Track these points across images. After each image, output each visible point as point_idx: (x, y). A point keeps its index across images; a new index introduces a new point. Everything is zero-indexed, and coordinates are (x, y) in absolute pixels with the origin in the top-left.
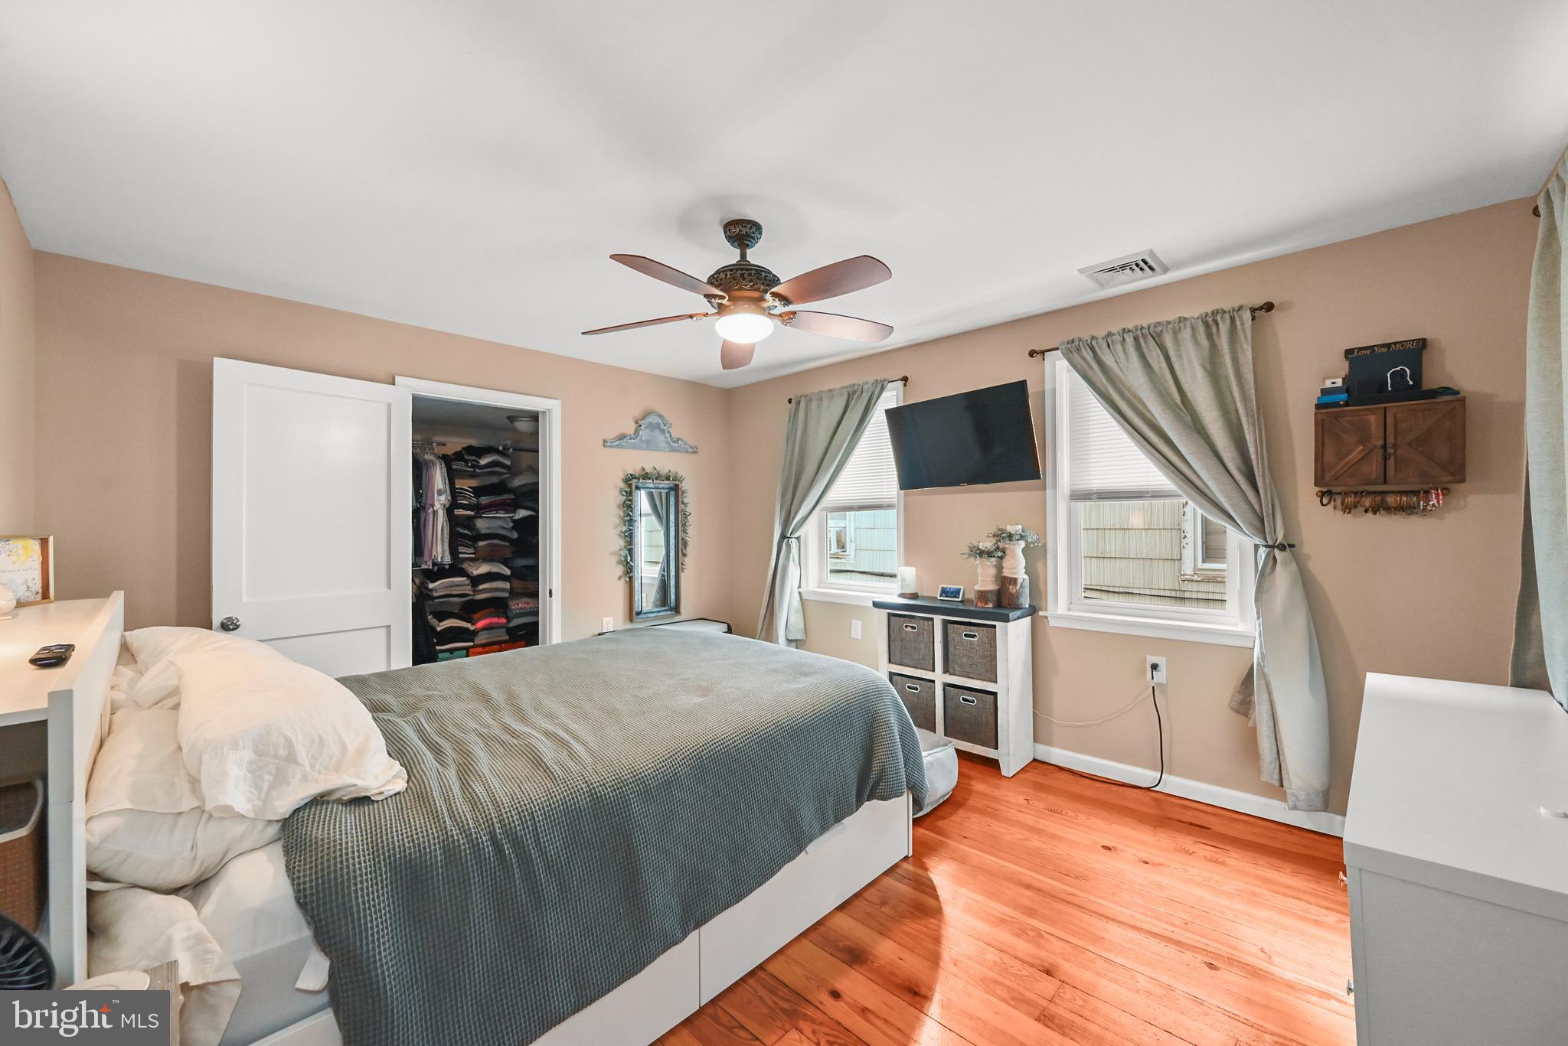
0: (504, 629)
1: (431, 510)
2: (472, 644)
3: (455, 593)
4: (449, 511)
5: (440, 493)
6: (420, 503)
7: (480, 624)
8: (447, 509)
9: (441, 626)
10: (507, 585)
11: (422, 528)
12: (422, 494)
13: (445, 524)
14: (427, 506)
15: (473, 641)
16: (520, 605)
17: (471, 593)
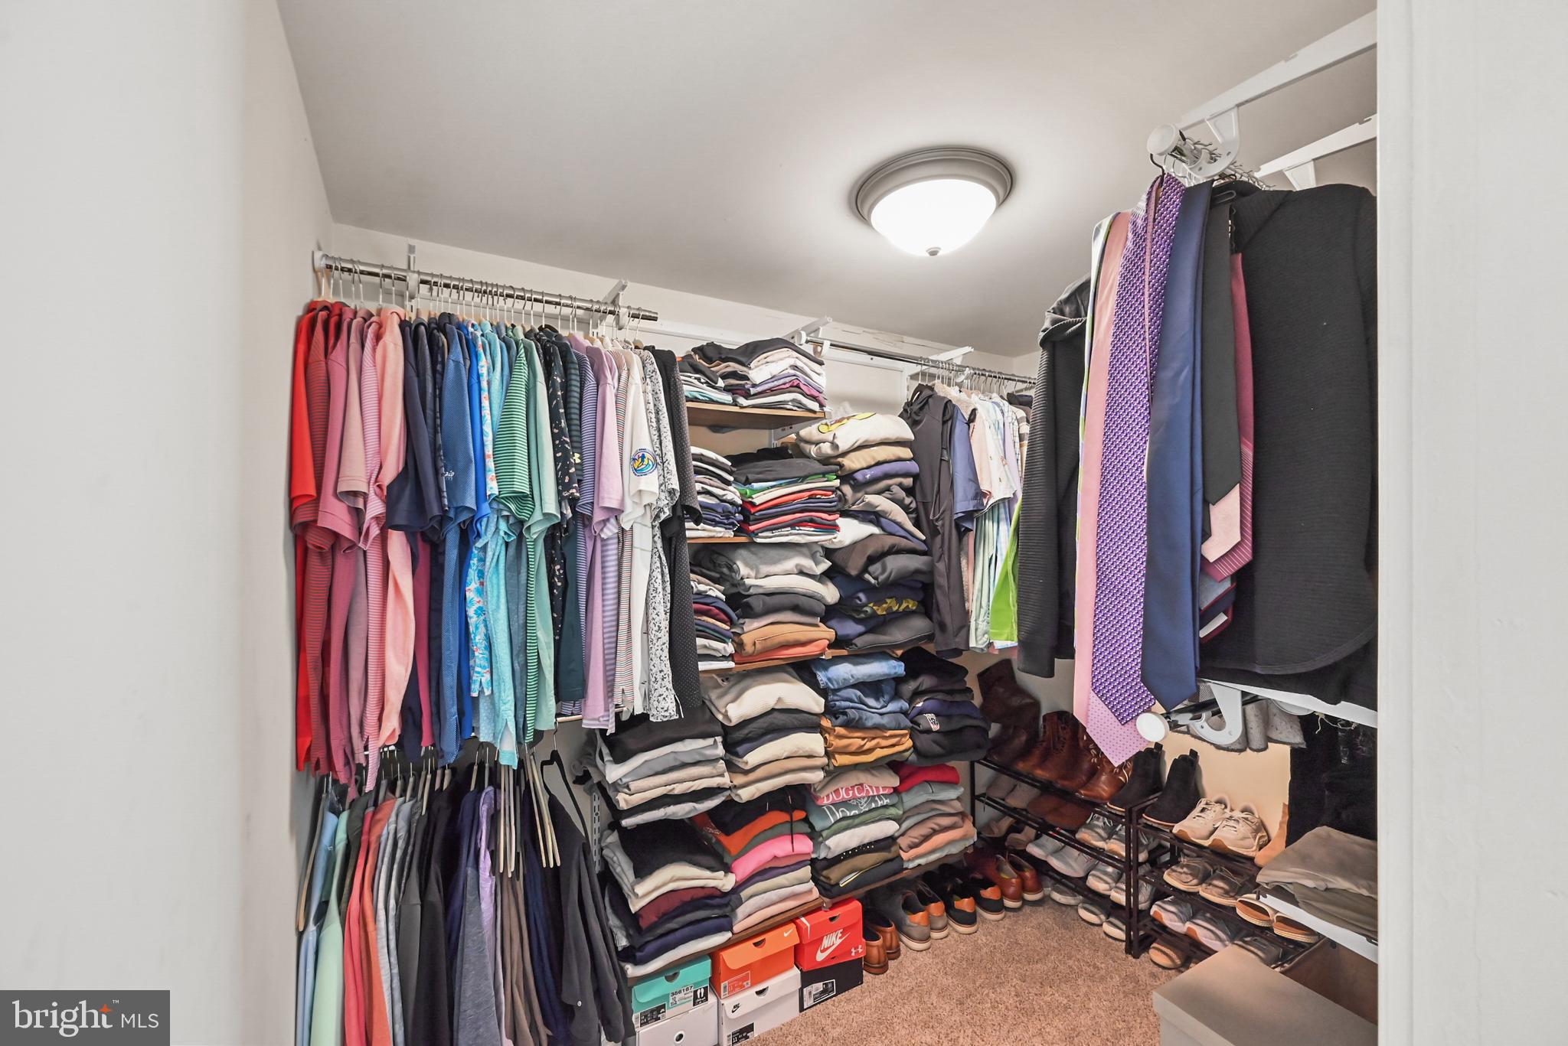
0: (806, 871)
1: (610, 531)
2: (729, 935)
3: (679, 789)
4: (670, 532)
5: (639, 463)
6: (573, 502)
7: (746, 865)
8: (664, 525)
9: (644, 892)
10: (813, 742)
11: (583, 618)
12: (580, 467)
13: (657, 574)
14: (598, 516)
15: (729, 928)
16: (843, 793)
17: (725, 780)
